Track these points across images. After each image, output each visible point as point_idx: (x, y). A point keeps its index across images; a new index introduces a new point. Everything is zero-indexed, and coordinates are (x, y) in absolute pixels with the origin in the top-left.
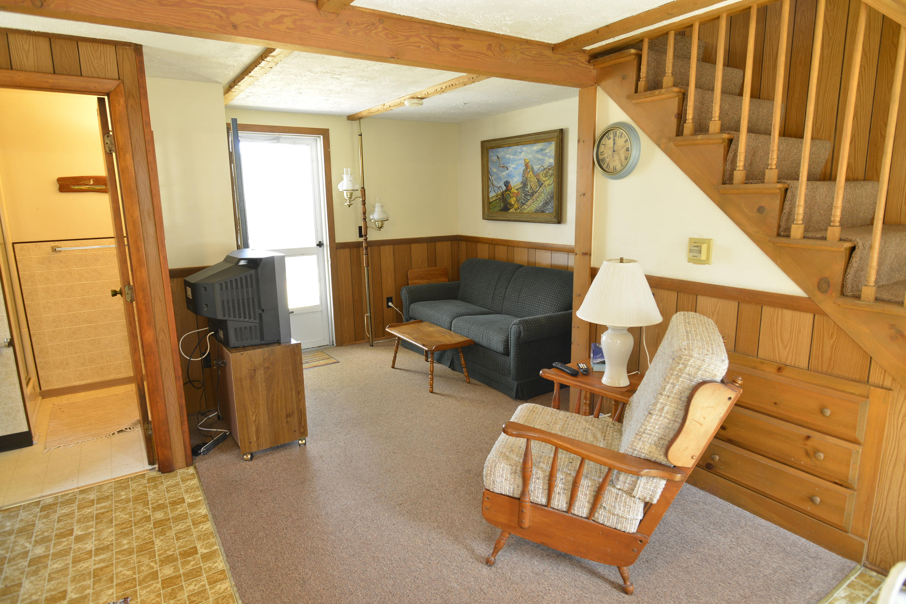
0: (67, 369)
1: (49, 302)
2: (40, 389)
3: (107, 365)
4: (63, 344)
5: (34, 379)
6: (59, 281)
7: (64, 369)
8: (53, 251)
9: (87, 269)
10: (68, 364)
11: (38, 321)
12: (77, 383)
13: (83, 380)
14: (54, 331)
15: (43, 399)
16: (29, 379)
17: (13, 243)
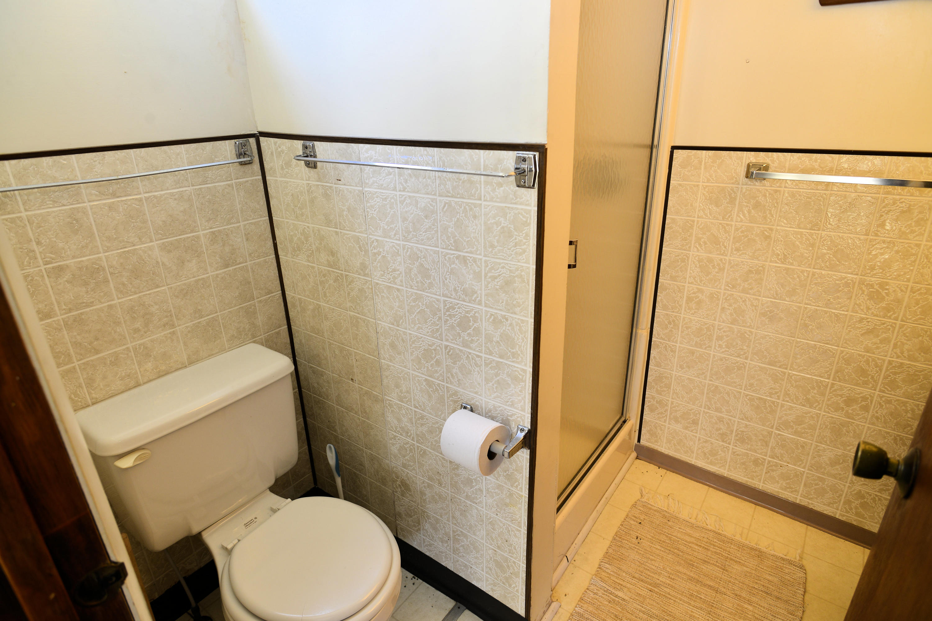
0: (692, 431)
1: (700, 291)
2: (639, 440)
3: (769, 462)
4: (701, 382)
5: (633, 422)
6: (738, 250)
7: (686, 428)
8: (747, 177)
9: (811, 235)
10: (695, 422)
11: (670, 323)
12: (701, 463)
13: (711, 463)
14: (692, 353)
15: (637, 458)
16: (625, 422)
17: (674, 148)
